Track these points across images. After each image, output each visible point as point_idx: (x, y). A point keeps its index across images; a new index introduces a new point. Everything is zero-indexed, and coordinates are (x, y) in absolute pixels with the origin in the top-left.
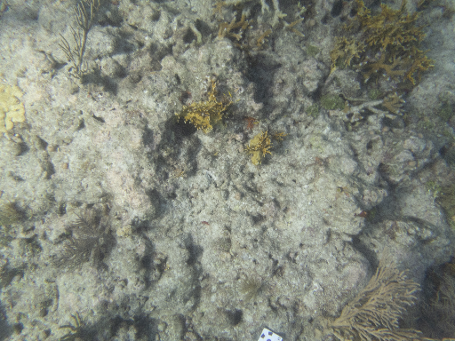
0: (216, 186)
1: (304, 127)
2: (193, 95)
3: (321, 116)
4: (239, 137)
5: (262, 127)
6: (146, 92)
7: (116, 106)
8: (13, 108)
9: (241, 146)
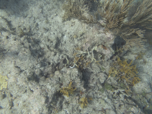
1: (99, 95)
2: (64, 85)
3: (105, 92)
4: (77, 98)
5: (85, 94)
6: (49, 84)
7: (38, 87)
8: (4, 83)
9: (78, 101)
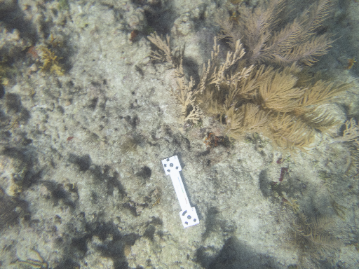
0: (51, 111)
